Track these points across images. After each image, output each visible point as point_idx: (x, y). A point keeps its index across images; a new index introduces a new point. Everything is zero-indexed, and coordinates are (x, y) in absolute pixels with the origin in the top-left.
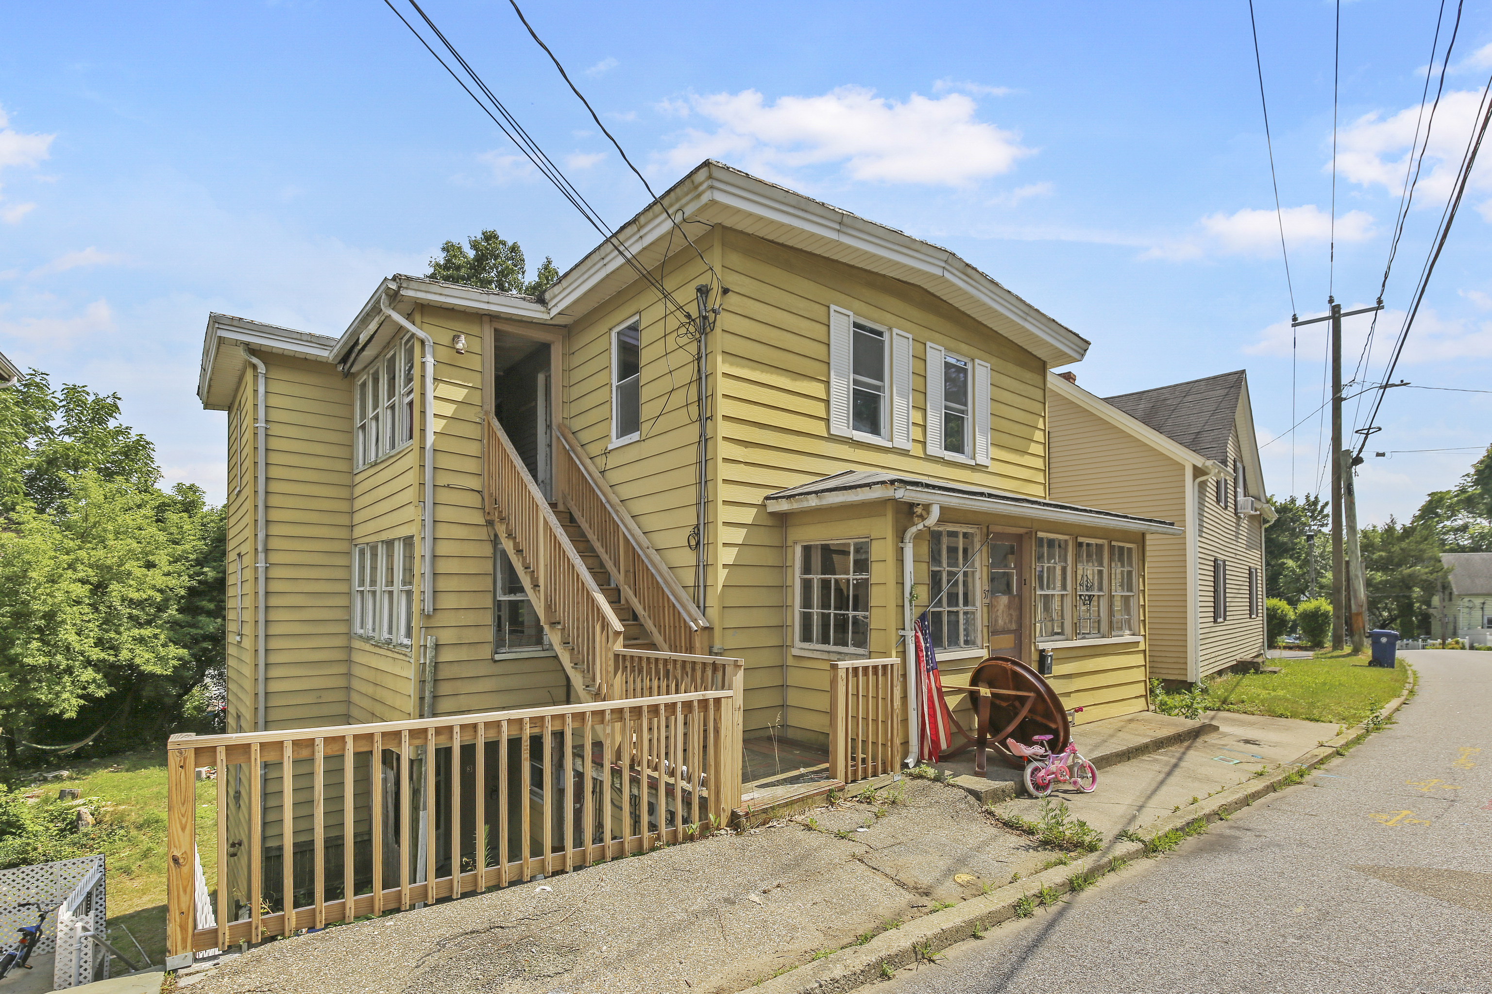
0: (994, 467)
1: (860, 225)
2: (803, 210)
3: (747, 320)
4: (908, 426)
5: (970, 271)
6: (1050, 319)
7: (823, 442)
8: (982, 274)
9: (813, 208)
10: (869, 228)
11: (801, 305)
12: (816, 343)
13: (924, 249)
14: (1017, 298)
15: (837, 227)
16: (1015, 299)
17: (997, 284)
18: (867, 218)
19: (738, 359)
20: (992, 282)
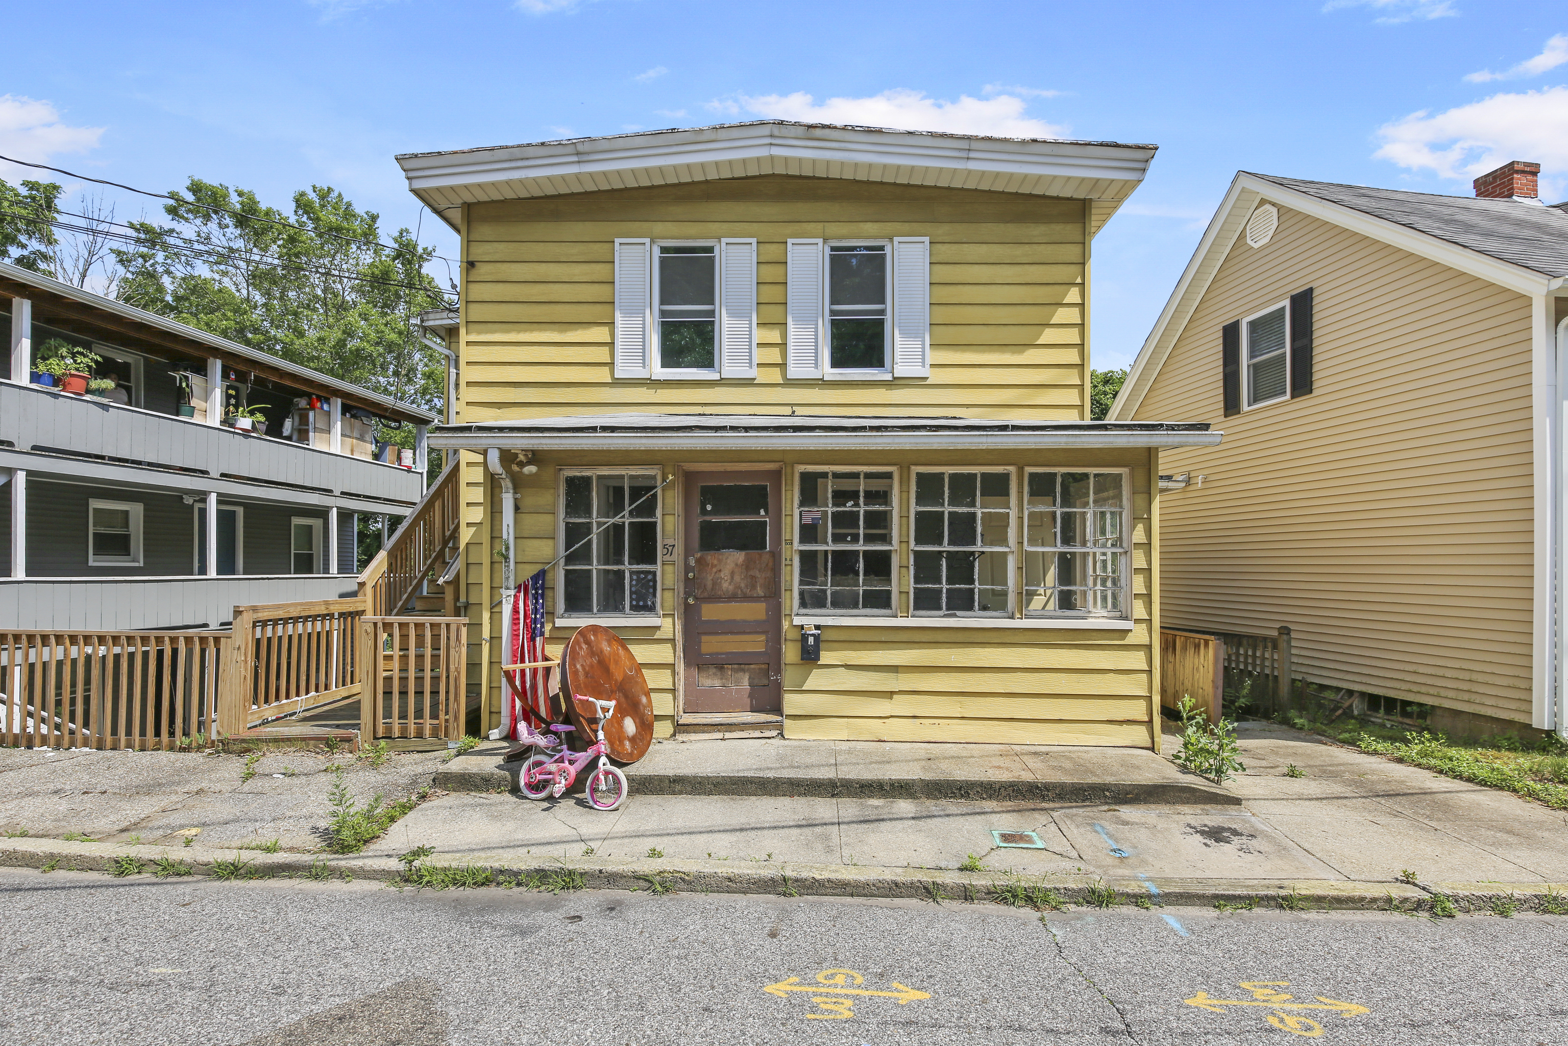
0: (936, 377)
1: (605, 145)
2: (522, 159)
3: (501, 285)
4: (750, 349)
5: (818, 133)
6: (1023, 142)
7: (608, 388)
8: (844, 128)
9: (530, 152)
10: (621, 143)
11: (574, 251)
12: (596, 285)
13: (722, 134)
14: (932, 135)
15: (575, 159)
16: (930, 139)
17: (879, 131)
18: (609, 134)
19: (490, 325)
20: (869, 131)
